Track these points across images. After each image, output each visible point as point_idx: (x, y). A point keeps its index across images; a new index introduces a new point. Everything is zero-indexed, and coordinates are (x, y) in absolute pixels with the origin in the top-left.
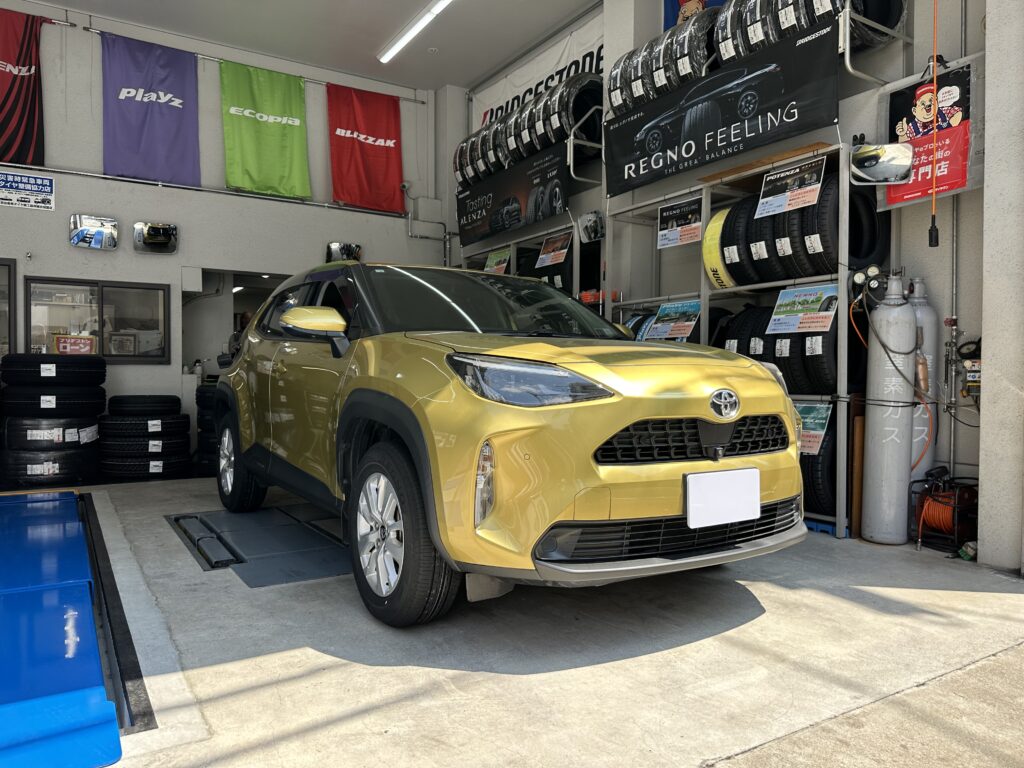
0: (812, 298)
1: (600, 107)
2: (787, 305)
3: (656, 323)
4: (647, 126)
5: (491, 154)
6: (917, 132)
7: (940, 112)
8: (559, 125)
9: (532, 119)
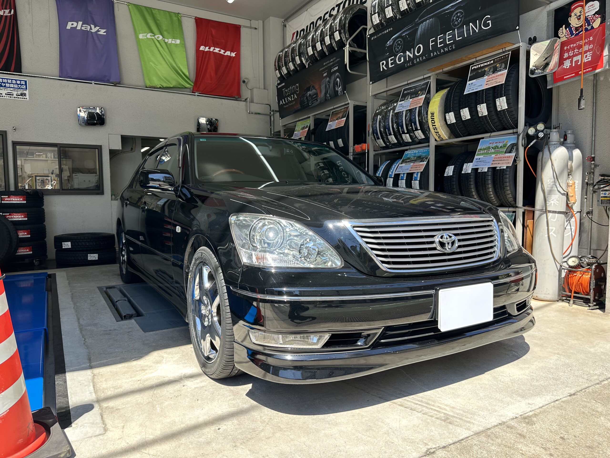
0: (501, 145)
1: (365, 27)
2: (485, 149)
3: (401, 164)
4: (394, 37)
5: (297, 58)
6: (572, 34)
7: (586, 19)
8: (339, 38)
9: (322, 35)
